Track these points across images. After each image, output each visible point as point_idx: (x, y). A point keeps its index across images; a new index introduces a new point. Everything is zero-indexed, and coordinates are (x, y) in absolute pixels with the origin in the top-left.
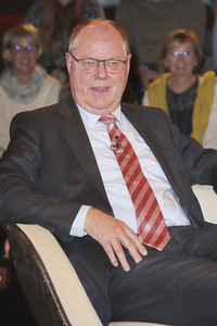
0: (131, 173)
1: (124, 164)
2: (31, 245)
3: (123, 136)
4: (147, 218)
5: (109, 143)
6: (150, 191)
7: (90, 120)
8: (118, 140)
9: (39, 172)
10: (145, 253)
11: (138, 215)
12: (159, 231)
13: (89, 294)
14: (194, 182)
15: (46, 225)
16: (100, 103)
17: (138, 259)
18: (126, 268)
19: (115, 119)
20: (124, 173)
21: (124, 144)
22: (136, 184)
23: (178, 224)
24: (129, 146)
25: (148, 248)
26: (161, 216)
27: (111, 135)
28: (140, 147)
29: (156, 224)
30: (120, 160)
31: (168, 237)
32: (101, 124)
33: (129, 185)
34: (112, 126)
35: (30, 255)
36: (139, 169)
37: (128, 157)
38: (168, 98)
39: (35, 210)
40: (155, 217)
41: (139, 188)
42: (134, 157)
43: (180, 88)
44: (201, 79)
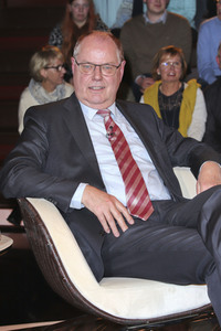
0: (122, 157)
1: (117, 149)
2: (38, 215)
3: (116, 127)
4: (135, 194)
5: (105, 132)
6: (138, 171)
7: (89, 113)
8: (112, 129)
9: (46, 155)
10: (132, 222)
11: (127, 191)
12: (145, 204)
13: (86, 255)
14: (175, 164)
15: (50, 199)
16: (96, 99)
17: (124, 228)
18: (117, 234)
19: (110, 113)
20: (117, 156)
21: (117, 133)
22: (126, 165)
23: (161, 199)
24: (121, 135)
25: (135, 219)
26: (146, 192)
27: (107, 126)
28: (131, 136)
29: (142, 199)
30: (113, 146)
31: (152, 209)
32: (99, 117)
33: (120, 167)
34: (107, 118)
35: (37, 223)
36: (129, 153)
37: (120, 143)
38: (159, 99)
39: (41, 187)
40: (141, 193)
41: (129, 169)
42: (126, 143)
43: (169, 92)
44: (186, 85)
